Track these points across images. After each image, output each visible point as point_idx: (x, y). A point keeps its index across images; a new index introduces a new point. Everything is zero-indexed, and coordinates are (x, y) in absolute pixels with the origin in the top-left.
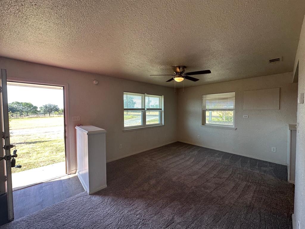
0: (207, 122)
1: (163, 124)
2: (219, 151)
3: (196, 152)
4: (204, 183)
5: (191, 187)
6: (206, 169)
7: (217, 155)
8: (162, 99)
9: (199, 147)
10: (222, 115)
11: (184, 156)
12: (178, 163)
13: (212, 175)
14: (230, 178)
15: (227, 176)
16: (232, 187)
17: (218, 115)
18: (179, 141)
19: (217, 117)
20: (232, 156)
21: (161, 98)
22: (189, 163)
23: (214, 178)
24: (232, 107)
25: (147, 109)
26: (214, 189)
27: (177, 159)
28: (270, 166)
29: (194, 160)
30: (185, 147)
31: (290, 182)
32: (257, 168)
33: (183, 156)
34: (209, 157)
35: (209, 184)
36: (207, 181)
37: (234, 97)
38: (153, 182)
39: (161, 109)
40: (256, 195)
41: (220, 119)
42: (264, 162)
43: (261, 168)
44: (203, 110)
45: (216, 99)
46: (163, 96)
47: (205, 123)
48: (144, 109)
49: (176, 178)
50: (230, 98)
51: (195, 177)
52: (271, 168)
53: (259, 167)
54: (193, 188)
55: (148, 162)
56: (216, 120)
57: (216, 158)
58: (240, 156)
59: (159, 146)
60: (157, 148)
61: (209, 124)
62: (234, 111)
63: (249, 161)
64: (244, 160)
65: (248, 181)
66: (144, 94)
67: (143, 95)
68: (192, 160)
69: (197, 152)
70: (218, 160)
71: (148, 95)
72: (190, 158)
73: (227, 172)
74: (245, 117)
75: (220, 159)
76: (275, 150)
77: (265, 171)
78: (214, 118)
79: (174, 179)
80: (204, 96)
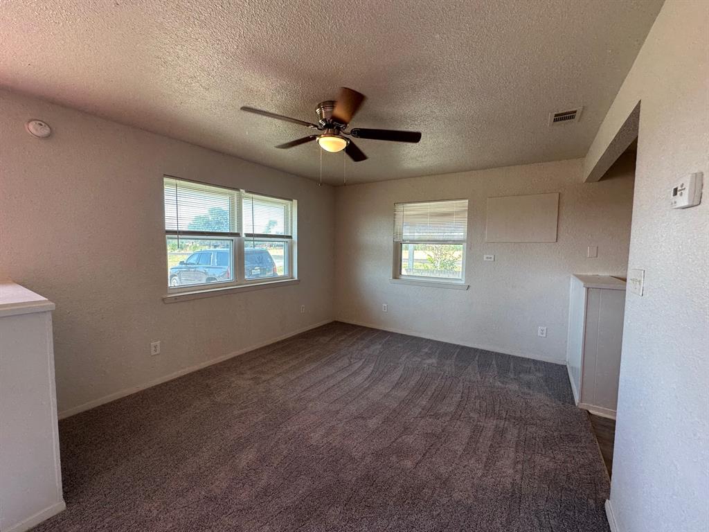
0: (404, 272)
1: (296, 278)
2: (429, 340)
3: (377, 348)
4: (396, 440)
5: (363, 458)
6: (402, 394)
7: (426, 350)
8: (292, 209)
9: (386, 332)
10: (433, 257)
11: (348, 361)
12: (332, 382)
13: (417, 410)
14: (459, 414)
15: (452, 409)
16: (465, 441)
17: (426, 257)
18: (336, 320)
19: (423, 261)
20: (458, 351)
21: (292, 207)
22: (359, 379)
23: (422, 417)
24: (461, 234)
25: (248, 235)
26: (424, 455)
27: (330, 370)
28: (536, 371)
29: (373, 371)
30: (350, 336)
31: (580, 407)
32: (512, 376)
33: (346, 361)
34: (407, 357)
35: (410, 439)
36: (406, 429)
37: (465, 211)
38: (247, 457)
39: (290, 237)
40: (521, 454)
41: (430, 266)
42: (523, 359)
43: (521, 376)
44: (397, 242)
45: (425, 215)
46: (295, 202)
47: (401, 274)
48: (237, 235)
49: (321, 431)
50: (457, 213)
51: (373, 423)
52: (538, 374)
53: (515, 375)
54: (368, 459)
55: (244, 388)
56: (422, 268)
57: (425, 359)
58: (476, 350)
59: (283, 337)
60: (278, 343)
61: (408, 276)
62: (466, 244)
63: (494, 362)
64: (484, 358)
65: (499, 417)
66: (237, 189)
67: (235, 193)
68: (368, 370)
69: (380, 346)
70: (429, 365)
71: (251, 195)
72: (362, 368)
73: (451, 395)
74: (487, 258)
75: (433, 361)
76: (545, 332)
77: (529, 385)
78: (418, 264)
79: (316, 437)
80: (400, 208)
